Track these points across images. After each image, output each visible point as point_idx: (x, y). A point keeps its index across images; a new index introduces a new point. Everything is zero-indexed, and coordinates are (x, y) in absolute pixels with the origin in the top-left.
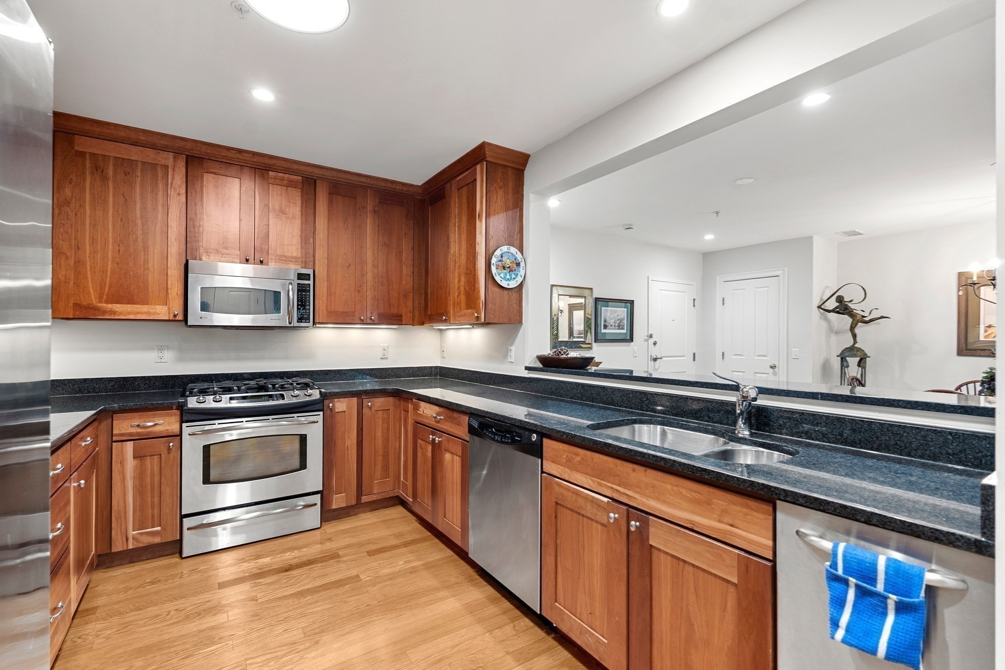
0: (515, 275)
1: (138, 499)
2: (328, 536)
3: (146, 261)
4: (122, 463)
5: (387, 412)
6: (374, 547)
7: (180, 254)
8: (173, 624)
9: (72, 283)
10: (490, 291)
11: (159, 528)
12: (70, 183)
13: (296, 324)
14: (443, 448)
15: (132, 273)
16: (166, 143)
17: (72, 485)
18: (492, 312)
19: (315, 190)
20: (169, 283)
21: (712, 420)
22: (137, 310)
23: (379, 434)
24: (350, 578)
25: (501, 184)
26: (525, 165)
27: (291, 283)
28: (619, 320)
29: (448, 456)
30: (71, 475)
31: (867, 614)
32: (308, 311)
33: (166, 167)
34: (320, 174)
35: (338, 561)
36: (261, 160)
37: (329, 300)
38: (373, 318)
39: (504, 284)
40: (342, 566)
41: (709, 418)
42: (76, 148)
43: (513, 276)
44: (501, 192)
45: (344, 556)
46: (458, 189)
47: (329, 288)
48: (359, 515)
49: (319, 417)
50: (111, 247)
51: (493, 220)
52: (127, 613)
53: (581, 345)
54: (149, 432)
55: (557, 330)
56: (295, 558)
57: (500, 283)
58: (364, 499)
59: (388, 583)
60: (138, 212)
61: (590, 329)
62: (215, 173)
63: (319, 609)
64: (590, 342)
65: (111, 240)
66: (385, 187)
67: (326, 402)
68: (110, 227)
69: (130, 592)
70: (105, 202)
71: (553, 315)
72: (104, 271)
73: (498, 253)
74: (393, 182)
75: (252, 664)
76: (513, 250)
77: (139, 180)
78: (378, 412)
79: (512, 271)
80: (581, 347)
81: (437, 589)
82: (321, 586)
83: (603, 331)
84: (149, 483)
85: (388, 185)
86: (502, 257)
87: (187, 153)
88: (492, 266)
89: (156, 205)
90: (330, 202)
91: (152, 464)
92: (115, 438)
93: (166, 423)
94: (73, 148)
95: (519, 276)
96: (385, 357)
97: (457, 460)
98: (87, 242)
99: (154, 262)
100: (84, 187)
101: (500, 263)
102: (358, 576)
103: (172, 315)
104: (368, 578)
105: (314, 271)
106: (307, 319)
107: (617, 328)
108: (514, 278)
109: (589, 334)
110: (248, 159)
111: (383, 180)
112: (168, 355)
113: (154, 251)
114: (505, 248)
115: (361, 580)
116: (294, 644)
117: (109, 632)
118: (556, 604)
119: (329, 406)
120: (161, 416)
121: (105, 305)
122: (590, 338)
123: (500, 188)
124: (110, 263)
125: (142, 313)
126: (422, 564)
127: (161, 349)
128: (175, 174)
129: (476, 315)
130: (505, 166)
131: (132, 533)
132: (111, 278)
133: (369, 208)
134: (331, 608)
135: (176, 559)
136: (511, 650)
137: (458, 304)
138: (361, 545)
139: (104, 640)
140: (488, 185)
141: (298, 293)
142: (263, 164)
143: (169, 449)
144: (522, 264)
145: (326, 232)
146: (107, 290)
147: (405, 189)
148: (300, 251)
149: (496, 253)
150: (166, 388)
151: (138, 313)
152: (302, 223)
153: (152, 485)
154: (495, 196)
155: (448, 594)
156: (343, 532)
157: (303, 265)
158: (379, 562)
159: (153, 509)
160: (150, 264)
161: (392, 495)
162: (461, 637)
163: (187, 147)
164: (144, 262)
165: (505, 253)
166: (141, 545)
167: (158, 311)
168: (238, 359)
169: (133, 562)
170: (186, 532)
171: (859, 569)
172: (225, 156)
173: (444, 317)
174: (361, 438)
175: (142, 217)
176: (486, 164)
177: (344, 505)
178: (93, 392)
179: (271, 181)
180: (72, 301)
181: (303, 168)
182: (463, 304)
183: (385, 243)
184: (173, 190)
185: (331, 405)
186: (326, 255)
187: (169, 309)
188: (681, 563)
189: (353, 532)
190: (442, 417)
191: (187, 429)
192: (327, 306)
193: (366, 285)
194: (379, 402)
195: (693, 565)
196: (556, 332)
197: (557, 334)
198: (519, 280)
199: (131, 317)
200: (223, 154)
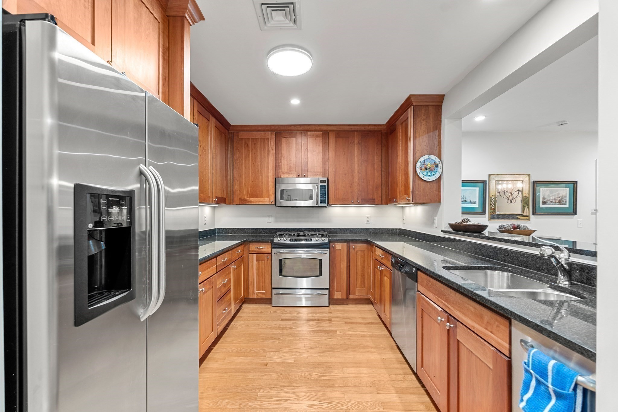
0: (434, 173)
1: (257, 278)
2: (330, 311)
3: (262, 180)
4: (252, 262)
5: (364, 252)
6: (349, 321)
7: (273, 176)
8: (262, 329)
9: (239, 190)
10: (416, 183)
11: (264, 292)
12: (238, 151)
13: (320, 205)
14: (384, 274)
15: (257, 185)
16: (268, 128)
17: (232, 267)
18: (418, 196)
19: (328, 137)
20: (270, 188)
21: (550, 272)
22: (259, 200)
23: (359, 263)
24: (332, 331)
25: (424, 117)
26: (442, 102)
27: (317, 185)
28: (559, 197)
29: (385, 278)
30: (231, 263)
31: (541, 397)
32: (325, 199)
33: (268, 139)
34: (330, 129)
35: (330, 323)
36: (304, 128)
37: (335, 192)
38: (358, 201)
39: (426, 179)
40: (331, 325)
41: (548, 271)
42: (240, 138)
43: (433, 173)
44: (424, 123)
45: (333, 321)
46: (401, 124)
47: (336, 186)
48: (349, 305)
49: (327, 251)
50: (250, 175)
51: (419, 140)
52: (250, 321)
53: (519, 217)
54: (261, 251)
55: (495, 206)
56: (313, 317)
57: (422, 178)
58: (351, 297)
59: (349, 338)
60: (259, 159)
61: (528, 205)
62: (286, 138)
63: (314, 339)
64: (528, 215)
65: (250, 172)
66: (364, 129)
67: (331, 244)
68: (250, 167)
69: (253, 314)
70: (249, 157)
71: (491, 195)
72: (248, 185)
73: (421, 160)
74: (369, 125)
75: (282, 351)
76: (433, 157)
77: (259, 146)
78: (358, 252)
79: (432, 170)
80: (519, 219)
81: (371, 347)
82: (318, 331)
83: (542, 206)
84: (261, 272)
85: (366, 127)
86: (424, 162)
87: (275, 131)
88: (417, 168)
89: (265, 156)
90: (336, 142)
91: (262, 264)
92: (250, 252)
93: (266, 248)
94: (239, 138)
95: (437, 173)
96: (368, 222)
97: (389, 280)
98: (243, 174)
99: (264, 180)
100: (242, 152)
101: (423, 167)
102: (336, 331)
103: (271, 202)
104: (340, 333)
105: (328, 178)
106: (325, 203)
107: (557, 204)
108: (434, 174)
109: (526, 209)
110: (299, 128)
111: (363, 125)
112: (272, 219)
113: (264, 175)
114: (426, 157)
115: (337, 333)
116: (299, 349)
117: (243, 325)
118: (422, 368)
119: (332, 246)
120: (265, 245)
121: (249, 199)
122: (528, 211)
123: (424, 120)
124: (250, 182)
125: (261, 202)
126: (369, 334)
127: (269, 217)
128: (271, 141)
129: (407, 198)
130: (427, 106)
131: (256, 291)
132: (250, 188)
133: (356, 141)
134: (319, 340)
135: (270, 306)
136: (396, 386)
137: (401, 192)
138: (344, 318)
139: (240, 327)
140: (415, 120)
141: (320, 190)
142: (305, 129)
143: (268, 259)
144: (440, 165)
145: (334, 157)
146: (249, 192)
147: (376, 128)
148: (321, 169)
149: (419, 161)
150: (271, 233)
151: (259, 202)
152: (322, 155)
153: (262, 273)
154: (419, 126)
155: (376, 351)
156: (338, 311)
157: (323, 176)
158: (348, 328)
159: (262, 283)
160: (263, 181)
161: (366, 298)
162: (372, 371)
163: (275, 128)
164: (261, 180)
165: (426, 159)
166: (258, 297)
167: (266, 201)
168: (298, 222)
169: (257, 304)
170: (273, 295)
171: (538, 366)
172: (290, 129)
173: (395, 200)
174: (349, 264)
175: (260, 161)
176: (413, 107)
177: (340, 298)
178: (247, 234)
179: (308, 137)
180: (239, 198)
181: (322, 128)
182: (403, 192)
183: (365, 160)
184: (270, 148)
185: (333, 246)
186: (334, 170)
187: (270, 199)
188: (470, 353)
189: (343, 312)
190: (383, 256)
191: (274, 251)
192: (335, 195)
193: (354, 183)
194: (360, 247)
195: (475, 355)
196: (493, 208)
197: (495, 209)
198: (438, 175)
199: (257, 203)
200: (289, 128)
